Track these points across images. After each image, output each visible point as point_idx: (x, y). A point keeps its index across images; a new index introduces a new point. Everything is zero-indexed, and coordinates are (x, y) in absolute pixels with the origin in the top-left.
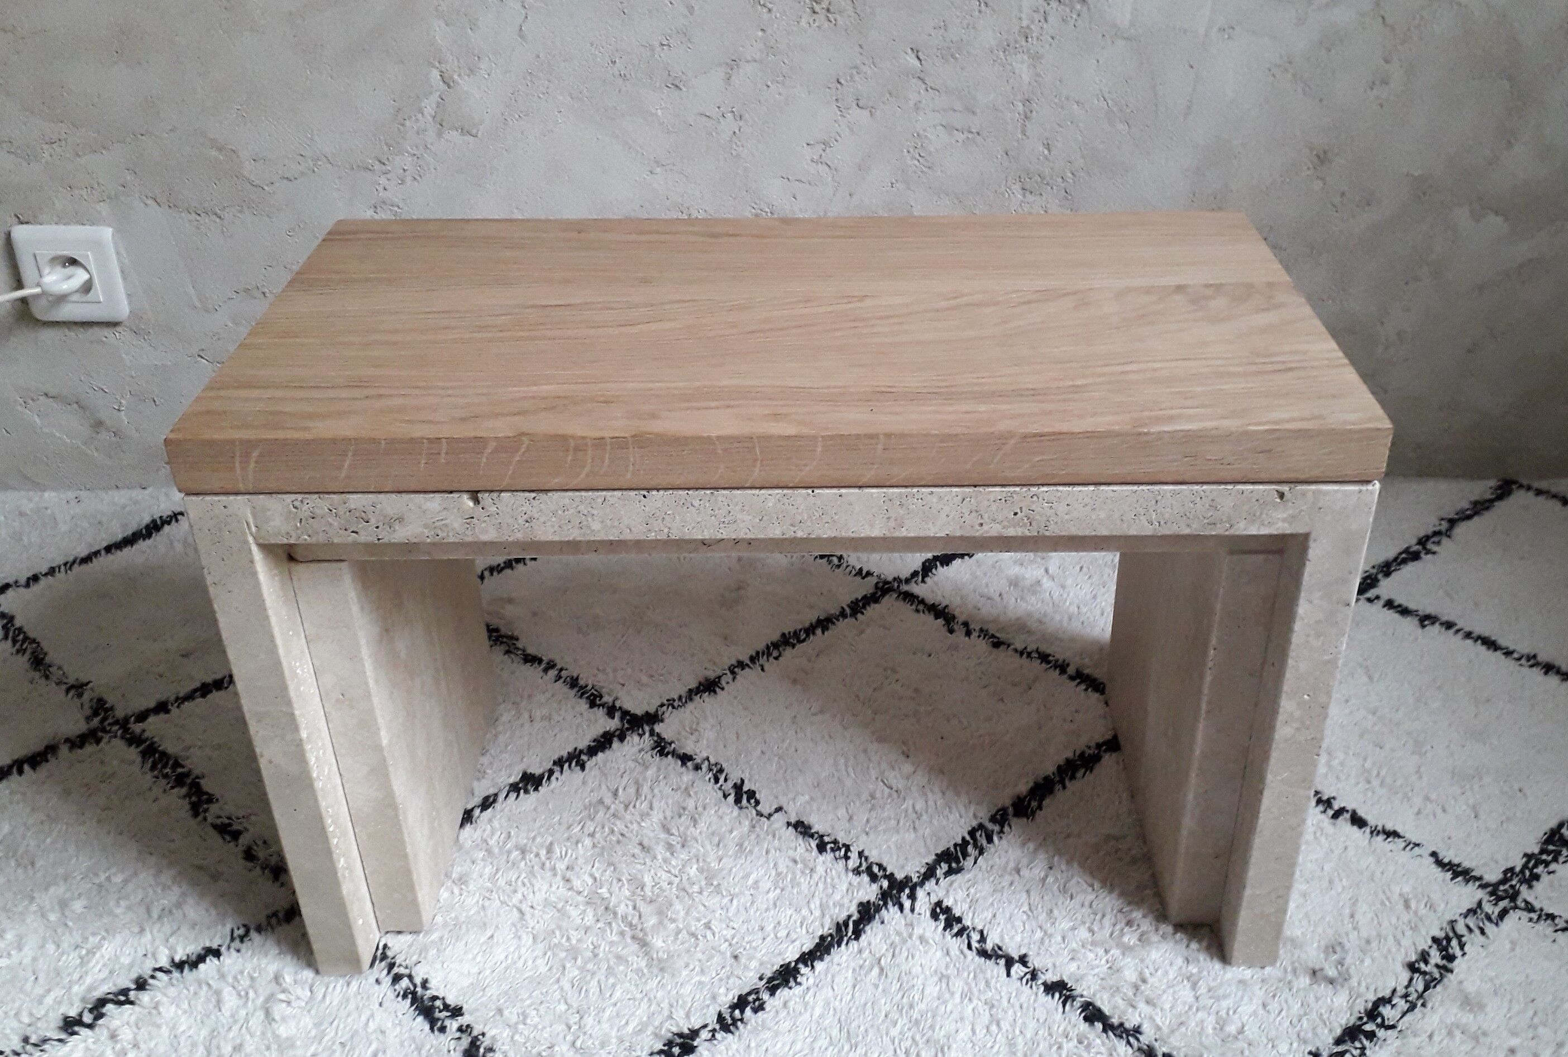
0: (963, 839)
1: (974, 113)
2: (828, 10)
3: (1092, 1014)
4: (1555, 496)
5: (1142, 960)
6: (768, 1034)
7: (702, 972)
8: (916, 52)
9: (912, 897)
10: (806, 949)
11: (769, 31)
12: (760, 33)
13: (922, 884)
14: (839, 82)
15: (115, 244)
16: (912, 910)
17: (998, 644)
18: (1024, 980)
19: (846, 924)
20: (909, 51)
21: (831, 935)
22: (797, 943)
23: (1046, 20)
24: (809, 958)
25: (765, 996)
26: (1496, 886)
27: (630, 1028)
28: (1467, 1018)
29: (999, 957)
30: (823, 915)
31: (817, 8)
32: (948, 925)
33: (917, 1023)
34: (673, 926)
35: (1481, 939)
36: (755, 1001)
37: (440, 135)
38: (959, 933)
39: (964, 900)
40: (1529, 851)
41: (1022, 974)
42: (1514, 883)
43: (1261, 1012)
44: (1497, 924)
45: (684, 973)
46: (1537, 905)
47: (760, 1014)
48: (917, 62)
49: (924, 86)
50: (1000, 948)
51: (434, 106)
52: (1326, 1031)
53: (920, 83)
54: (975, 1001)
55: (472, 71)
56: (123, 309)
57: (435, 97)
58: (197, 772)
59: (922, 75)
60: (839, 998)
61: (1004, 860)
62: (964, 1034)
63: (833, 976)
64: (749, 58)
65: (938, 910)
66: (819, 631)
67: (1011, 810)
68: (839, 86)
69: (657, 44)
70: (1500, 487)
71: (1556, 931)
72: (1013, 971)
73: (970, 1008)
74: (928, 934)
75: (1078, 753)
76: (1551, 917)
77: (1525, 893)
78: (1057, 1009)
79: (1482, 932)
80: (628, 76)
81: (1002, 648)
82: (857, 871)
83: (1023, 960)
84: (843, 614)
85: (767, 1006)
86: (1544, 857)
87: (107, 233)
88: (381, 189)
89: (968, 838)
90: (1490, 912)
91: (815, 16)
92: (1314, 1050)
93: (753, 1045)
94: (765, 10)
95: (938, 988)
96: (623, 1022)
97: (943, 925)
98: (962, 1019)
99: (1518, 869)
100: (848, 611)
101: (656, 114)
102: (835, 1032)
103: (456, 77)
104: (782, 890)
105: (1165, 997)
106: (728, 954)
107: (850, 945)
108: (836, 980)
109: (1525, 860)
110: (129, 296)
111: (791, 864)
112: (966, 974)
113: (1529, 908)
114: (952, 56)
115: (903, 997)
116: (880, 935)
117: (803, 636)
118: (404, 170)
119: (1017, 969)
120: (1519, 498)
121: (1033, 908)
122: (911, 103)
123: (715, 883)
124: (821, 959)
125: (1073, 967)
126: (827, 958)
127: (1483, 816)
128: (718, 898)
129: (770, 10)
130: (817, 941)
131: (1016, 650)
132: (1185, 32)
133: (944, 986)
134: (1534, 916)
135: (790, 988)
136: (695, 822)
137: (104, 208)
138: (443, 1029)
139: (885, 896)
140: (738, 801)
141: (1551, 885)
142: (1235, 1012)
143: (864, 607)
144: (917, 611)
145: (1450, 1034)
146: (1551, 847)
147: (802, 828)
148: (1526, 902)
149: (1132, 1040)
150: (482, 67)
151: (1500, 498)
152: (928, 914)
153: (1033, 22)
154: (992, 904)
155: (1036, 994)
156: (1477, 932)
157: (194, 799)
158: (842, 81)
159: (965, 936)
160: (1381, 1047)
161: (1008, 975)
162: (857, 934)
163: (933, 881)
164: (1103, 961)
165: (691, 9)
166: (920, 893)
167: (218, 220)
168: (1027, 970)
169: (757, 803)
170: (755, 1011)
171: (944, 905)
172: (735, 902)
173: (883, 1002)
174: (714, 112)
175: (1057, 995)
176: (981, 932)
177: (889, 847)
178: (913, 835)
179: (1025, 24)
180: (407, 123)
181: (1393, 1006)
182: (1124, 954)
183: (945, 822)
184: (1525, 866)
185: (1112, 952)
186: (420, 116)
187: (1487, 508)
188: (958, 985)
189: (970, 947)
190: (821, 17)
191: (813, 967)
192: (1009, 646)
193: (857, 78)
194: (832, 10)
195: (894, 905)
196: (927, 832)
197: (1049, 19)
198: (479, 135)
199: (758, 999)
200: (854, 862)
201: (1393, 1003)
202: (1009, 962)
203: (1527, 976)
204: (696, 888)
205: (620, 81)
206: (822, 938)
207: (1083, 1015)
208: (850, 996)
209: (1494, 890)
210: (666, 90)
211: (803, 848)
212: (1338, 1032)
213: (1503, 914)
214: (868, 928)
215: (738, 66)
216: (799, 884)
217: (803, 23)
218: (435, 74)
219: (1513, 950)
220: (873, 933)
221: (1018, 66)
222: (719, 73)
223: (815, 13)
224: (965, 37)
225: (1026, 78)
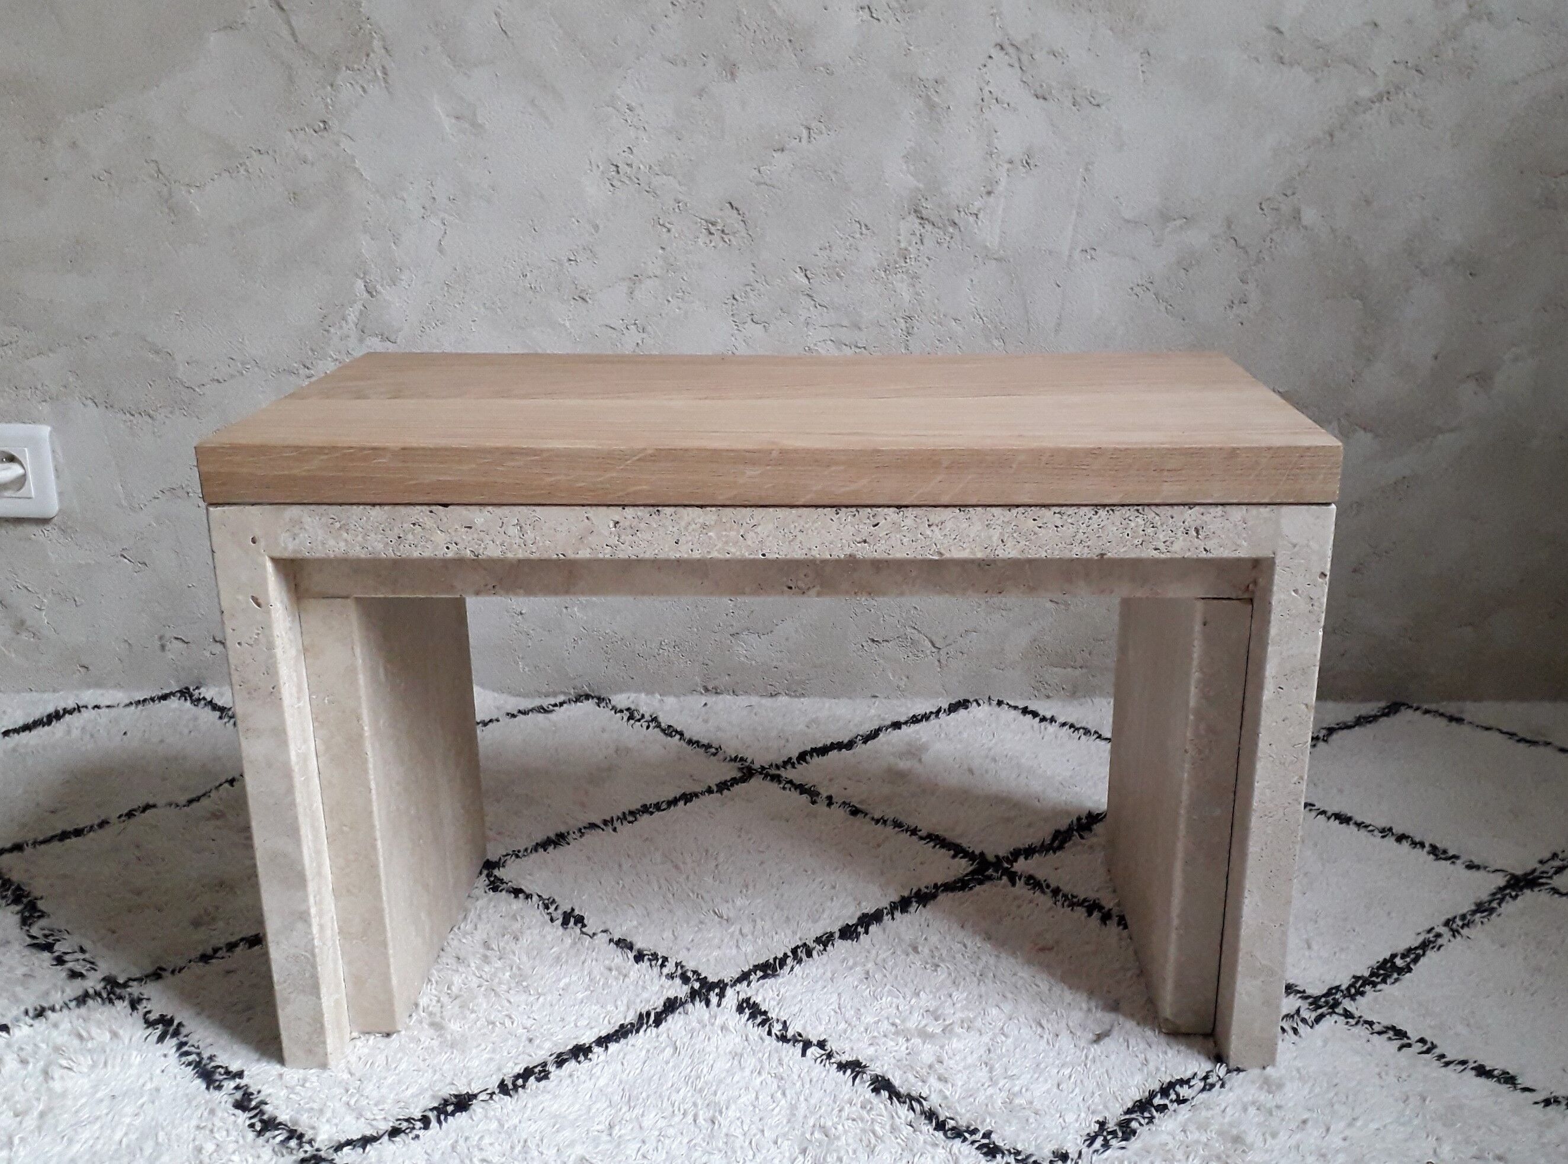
0: (785, 954)
1: (860, 328)
2: (723, 231)
3: (881, 1084)
4: (1442, 715)
5: (942, 1047)
6: (548, 1096)
7: (494, 1051)
8: (804, 271)
9: (721, 995)
10: (603, 1034)
11: (668, 249)
12: (661, 251)
13: (734, 985)
14: (734, 298)
15: (52, 443)
16: (719, 1005)
17: (855, 812)
18: (819, 1060)
19: (648, 1014)
20: (798, 270)
21: (631, 1024)
22: (596, 1030)
23: (922, 243)
24: (603, 1041)
25: (551, 1068)
26: (1317, 999)
27: (409, 1092)
28: (1263, 1097)
29: (797, 1041)
30: (628, 1008)
31: (713, 229)
32: (753, 1016)
33: (701, 1090)
34: (473, 1016)
35: (1294, 1038)
36: (540, 1072)
37: (362, 343)
38: (763, 1023)
39: (773, 999)
40: (1359, 974)
41: (818, 1056)
42: (1337, 997)
43: (1055, 1090)
44: (1311, 1027)
45: (474, 1051)
46: (1357, 1014)
47: (543, 1082)
48: (806, 281)
49: (813, 302)
50: (800, 1035)
51: (357, 313)
52: (1118, 1105)
53: (809, 300)
54: (764, 1075)
55: (394, 282)
56: (52, 507)
57: (358, 306)
58: (36, 893)
59: (811, 293)
60: (627, 1072)
61: (821, 971)
62: (747, 1098)
63: (625, 1054)
64: (651, 274)
65: (745, 1005)
66: (681, 803)
67: (837, 935)
68: (735, 302)
69: (565, 259)
70: (1388, 707)
71: (1372, 1034)
72: (809, 1052)
73: (759, 1080)
74: (731, 1024)
75: (914, 891)
76: (1371, 1024)
77: (1347, 1004)
78: (846, 1083)
79: (1295, 1031)
80: (538, 289)
81: (860, 816)
82: (671, 976)
83: (821, 1044)
84: (710, 791)
85: (551, 1076)
86: (1374, 979)
87: (45, 430)
89: (790, 954)
90: (1307, 1017)
91: (711, 237)
92: (1101, 1120)
93: (530, 1105)
94: (665, 230)
95: (729, 1064)
96: (404, 1087)
97: (747, 1016)
98: (747, 1088)
99: (1343, 987)
100: (715, 789)
101: (564, 325)
102: (616, 1098)
103: (379, 287)
104: (592, 992)
105: (960, 1075)
106: (524, 1038)
107: (649, 1030)
108: (627, 1057)
109: (1353, 980)
110: (61, 494)
111: (607, 972)
112: (760, 1055)
113: (1347, 1015)
114: (838, 275)
115: (692, 1071)
116: (681, 1023)
117: (664, 806)
118: (327, 374)
119: (813, 1051)
120: (1406, 716)
121: (841, 1007)
122: (802, 319)
123: (525, 984)
124: (617, 1041)
125: (871, 1051)
126: (623, 1041)
127: (1315, 947)
128: (524, 997)
129: (669, 231)
130: (617, 1028)
131: (873, 819)
132: (1050, 253)
133: (736, 1062)
134: (1352, 1021)
135: (579, 1062)
136: (516, 939)
137: (45, 408)
138: (219, 1088)
139: (693, 994)
140: (565, 923)
141: (1375, 999)
142: (1027, 1090)
143: (732, 785)
144: (784, 788)
145: (1245, 1110)
146: (1382, 972)
147: (623, 944)
148: (1345, 1010)
149: (915, 1104)
150: (403, 278)
151: (1387, 715)
152: (734, 1008)
153: (910, 245)
154: (801, 1001)
155: (828, 1070)
156: (1291, 1032)
157: (27, 914)
158: (737, 297)
159: (767, 1026)
160: (1171, 1116)
161: (804, 1054)
162: (658, 1023)
163: (745, 983)
164: (904, 1048)
165: (596, 228)
166: (729, 992)
167: (150, 420)
168: (823, 1052)
169: (584, 926)
170: (539, 1080)
171: (751, 1002)
172: (541, 999)
173: (672, 1074)
174: (618, 324)
175: (849, 1071)
176: (785, 1022)
177: (708, 960)
178: (734, 951)
179: (903, 245)
180: (332, 330)
181: (1190, 1087)
182: (924, 1043)
183: (768, 941)
184: (1352, 985)
185: (912, 1041)
186: (344, 323)
187: (1370, 722)
188: (750, 1062)
189: (769, 1033)
190: (717, 236)
191: (607, 1047)
192: (866, 814)
193: (751, 294)
194: (726, 232)
195: (701, 1001)
196: (750, 949)
197: (925, 241)
198: (398, 341)
199: (544, 1071)
200: (670, 968)
201: (1191, 1084)
202: (807, 1044)
203: (1335, 1067)
204: (504, 987)
205: (531, 292)
206: (622, 1026)
207: (872, 1087)
208: (638, 1071)
209: (1315, 1003)
210: (572, 302)
211: (623, 960)
212: (1130, 1105)
213: (1318, 1020)
214: (670, 1018)
215: (640, 281)
216: (611, 987)
217: (700, 242)
218: (360, 284)
219: (1324, 1046)
220: (674, 1022)
221: (898, 285)
222: (623, 288)
223: (711, 233)
224: (848, 258)
225: (907, 297)
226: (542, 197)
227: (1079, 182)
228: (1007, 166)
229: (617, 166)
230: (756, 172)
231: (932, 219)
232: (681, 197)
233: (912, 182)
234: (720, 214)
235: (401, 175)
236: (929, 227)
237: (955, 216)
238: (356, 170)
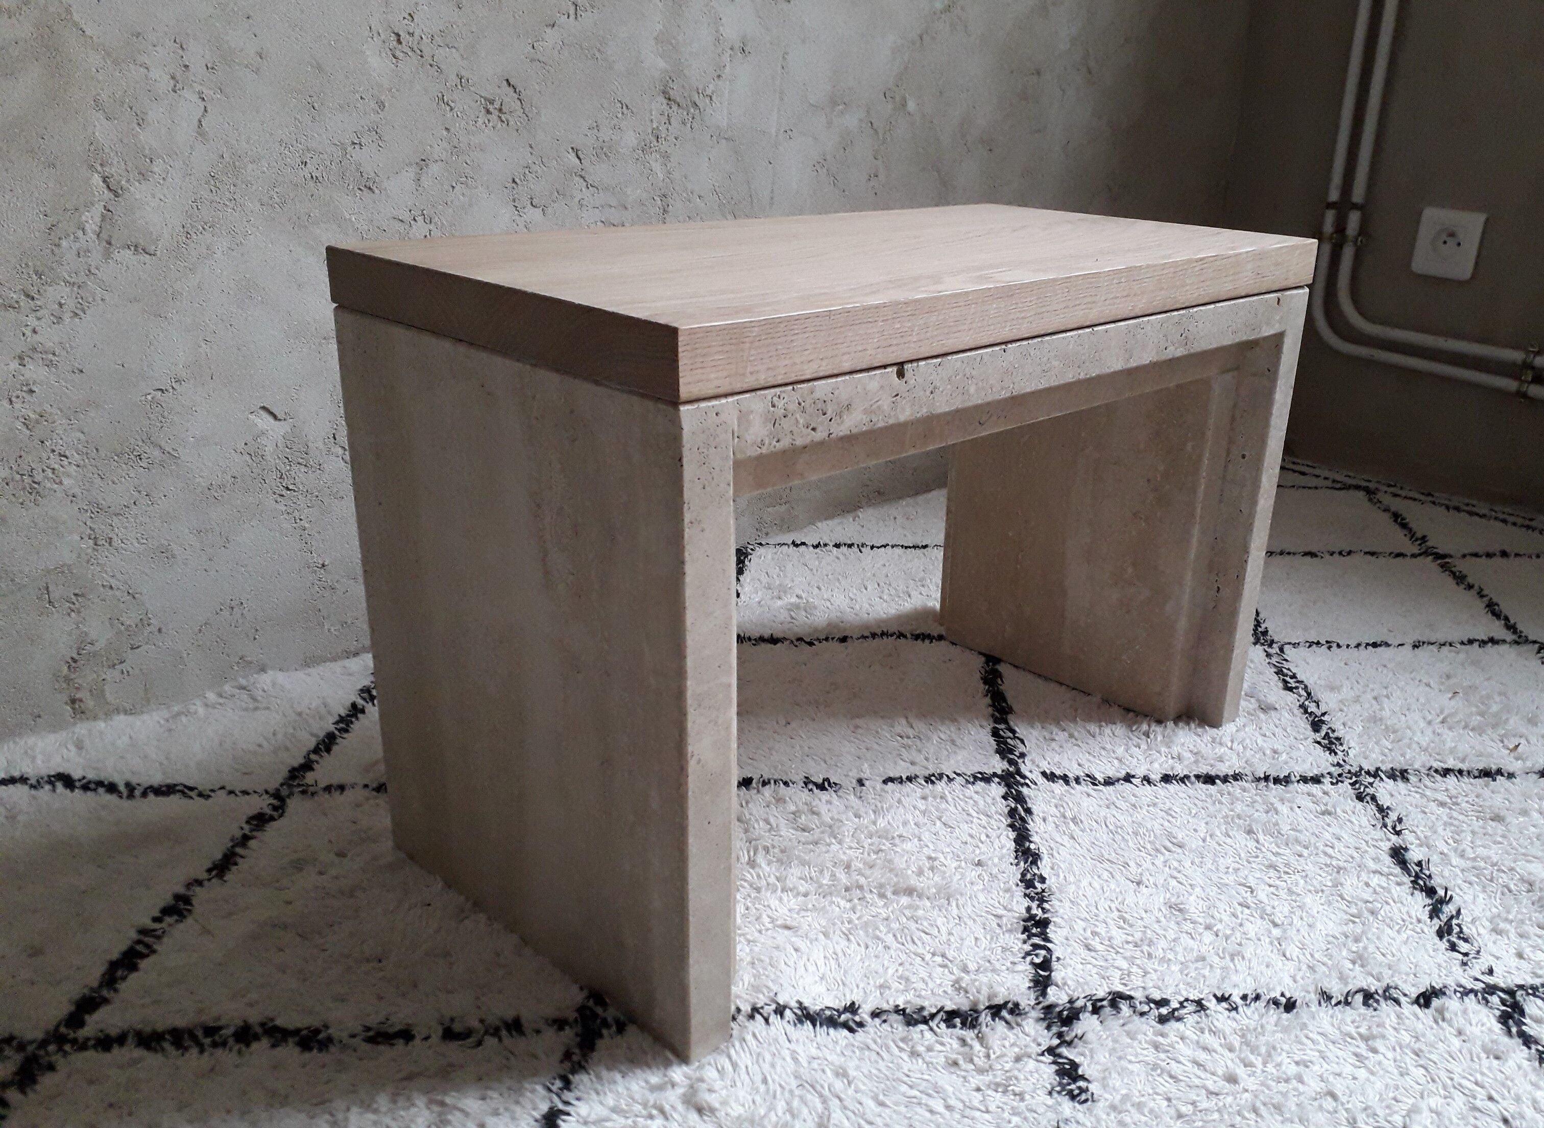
1: (626, 208)
2: (500, 110)
8: (576, 151)
11: (452, 130)
12: (445, 133)
14: (514, 181)
17: (842, 641)
20: (570, 150)
23: (670, 123)
31: (491, 108)
37: (107, 256)
48: (577, 161)
49: (585, 184)
51: (98, 219)
53: (582, 180)
55: (143, 176)
57: (99, 209)
59: (583, 173)
64: (437, 158)
68: (514, 185)
69: (348, 142)
80: (321, 179)
88: (28, 333)
91: (489, 116)
94: (448, 108)
101: (350, 219)
103: (124, 183)
114: (606, 155)
118: (61, 305)
122: (577, 200)
129: (452, 109)
132: (763, 133)
138: (861, 1026)
150: (156, 169)
153: (661, 125)
158: (517, 180)
165: (381, 105)
174: (406, 216)
179: (655, 125)
180: (64, 243)
186: (80, 233)
190: (494, 117)
192: (851, 638)
193: (529, 177)
194: (504, 110)
197: (672, 120)
198: (158, 253)
205: (311, 184)
210: (358, 193)
211: (917, 789)
215: (427, 165)
217: (480, 121)
218: (97, 179)
221: (653, 164)
222: (411, 173)
223: (488, 112)
224: (613, 137)
225: (661, 176)
226: (319, 68)
227: (779, 68)
228: (730, 52)
229: (398, 35)
230: (530, 48)
231: (678, 99)
232: (463, 73)
233: (661, 64)
234: (498, 91)
235: (138, 35)
236: (675, 107)
237: (696, 97)
238: (76, 24)
